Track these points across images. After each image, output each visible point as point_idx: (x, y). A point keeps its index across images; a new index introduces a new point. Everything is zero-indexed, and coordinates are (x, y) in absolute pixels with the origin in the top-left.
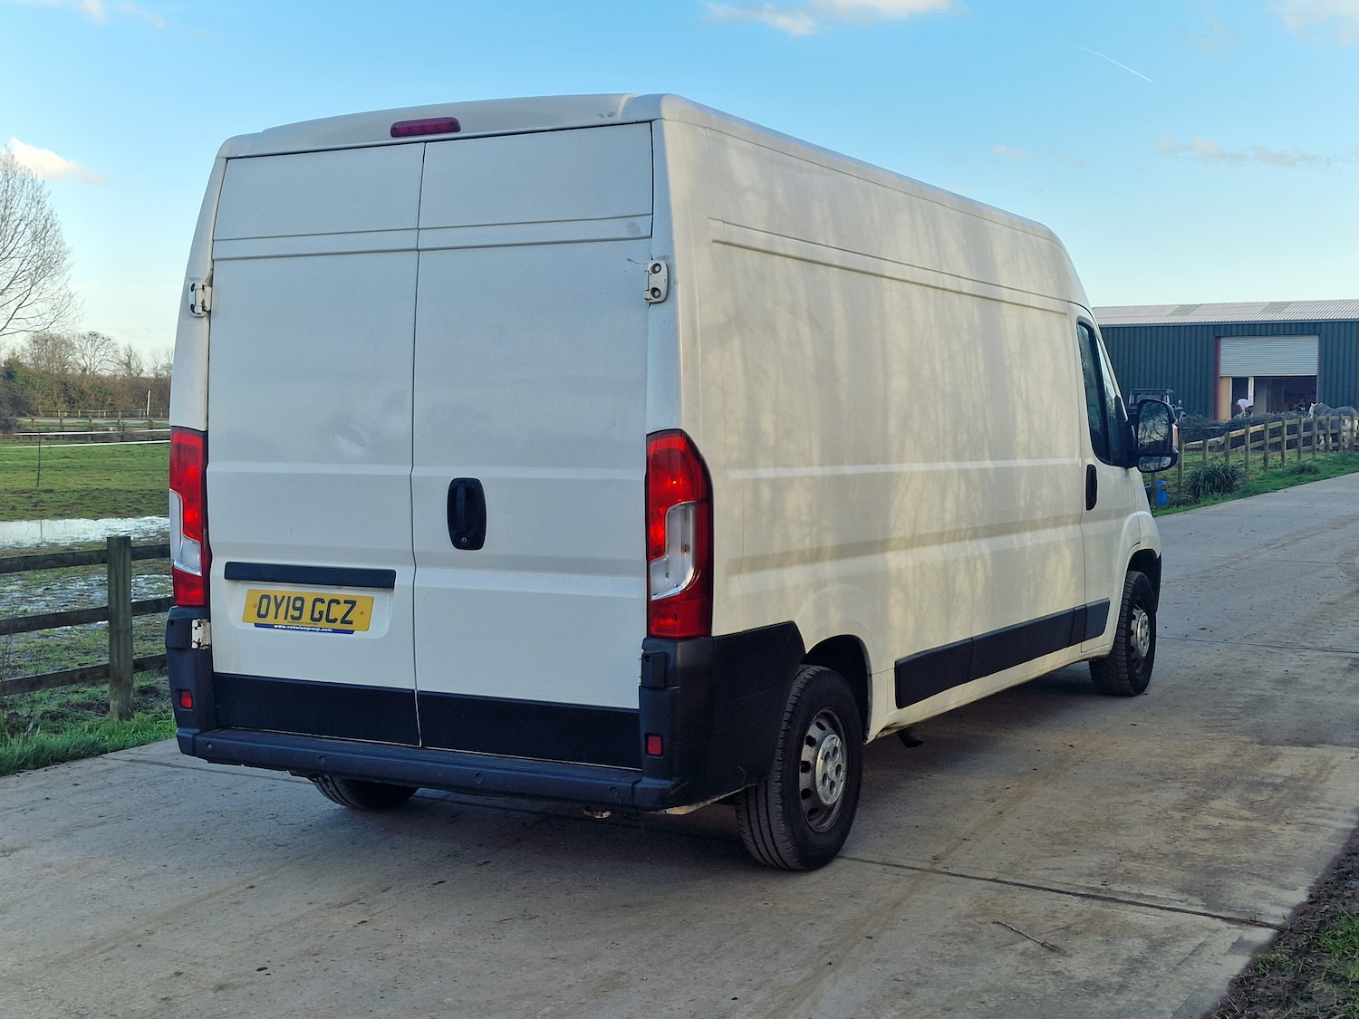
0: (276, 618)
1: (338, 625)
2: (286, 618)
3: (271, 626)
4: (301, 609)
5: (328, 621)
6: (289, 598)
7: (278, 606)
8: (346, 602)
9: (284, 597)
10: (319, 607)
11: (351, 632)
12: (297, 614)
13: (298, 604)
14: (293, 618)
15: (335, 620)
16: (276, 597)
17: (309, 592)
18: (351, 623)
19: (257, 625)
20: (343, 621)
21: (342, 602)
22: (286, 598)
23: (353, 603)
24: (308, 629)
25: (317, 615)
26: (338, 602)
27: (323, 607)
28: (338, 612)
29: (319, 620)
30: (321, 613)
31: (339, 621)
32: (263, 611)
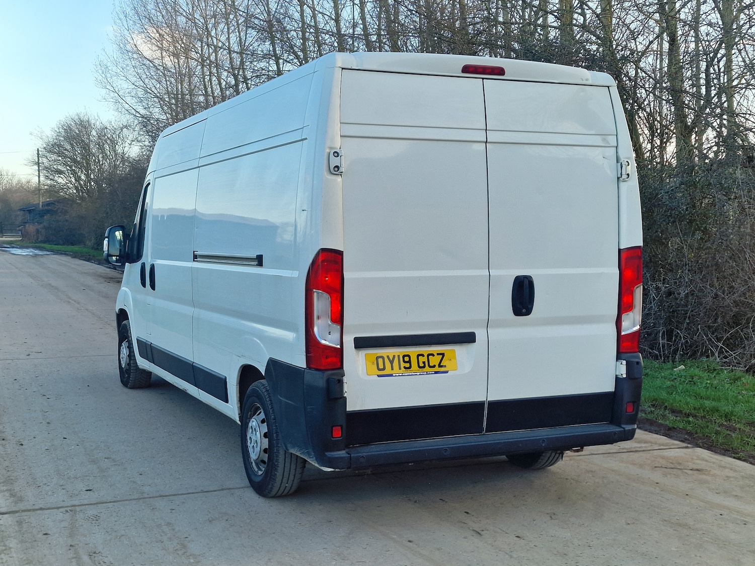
0: (392, 369)
1: (437, 369)
2: (400, 369)
3: (391, 375)
4: (409, 362)
5: (430, 367)
6: (399, 356)
7: (392, 362)
8: (438, 354)
9: (394, 356)
10: (421, 359)
11: (446, 372)
12: (407, 365)
13: (407, 359)
14: (405, 368)
15: (434, 366)
16: (388, 357)
17: (413, 351)
18: (445, 366)
19: (379, 376)
20: (440, 366)
21: (435, 354)
22: (396, 359)
23: (443, 355)
24: (418, 374)
25: (422, 365)
26: (433, 355)
27: (425, 359)
28: (435, 361)
29: (424, 367)
30: (424, 363)
31: (437, 366)
32: (381, 366)
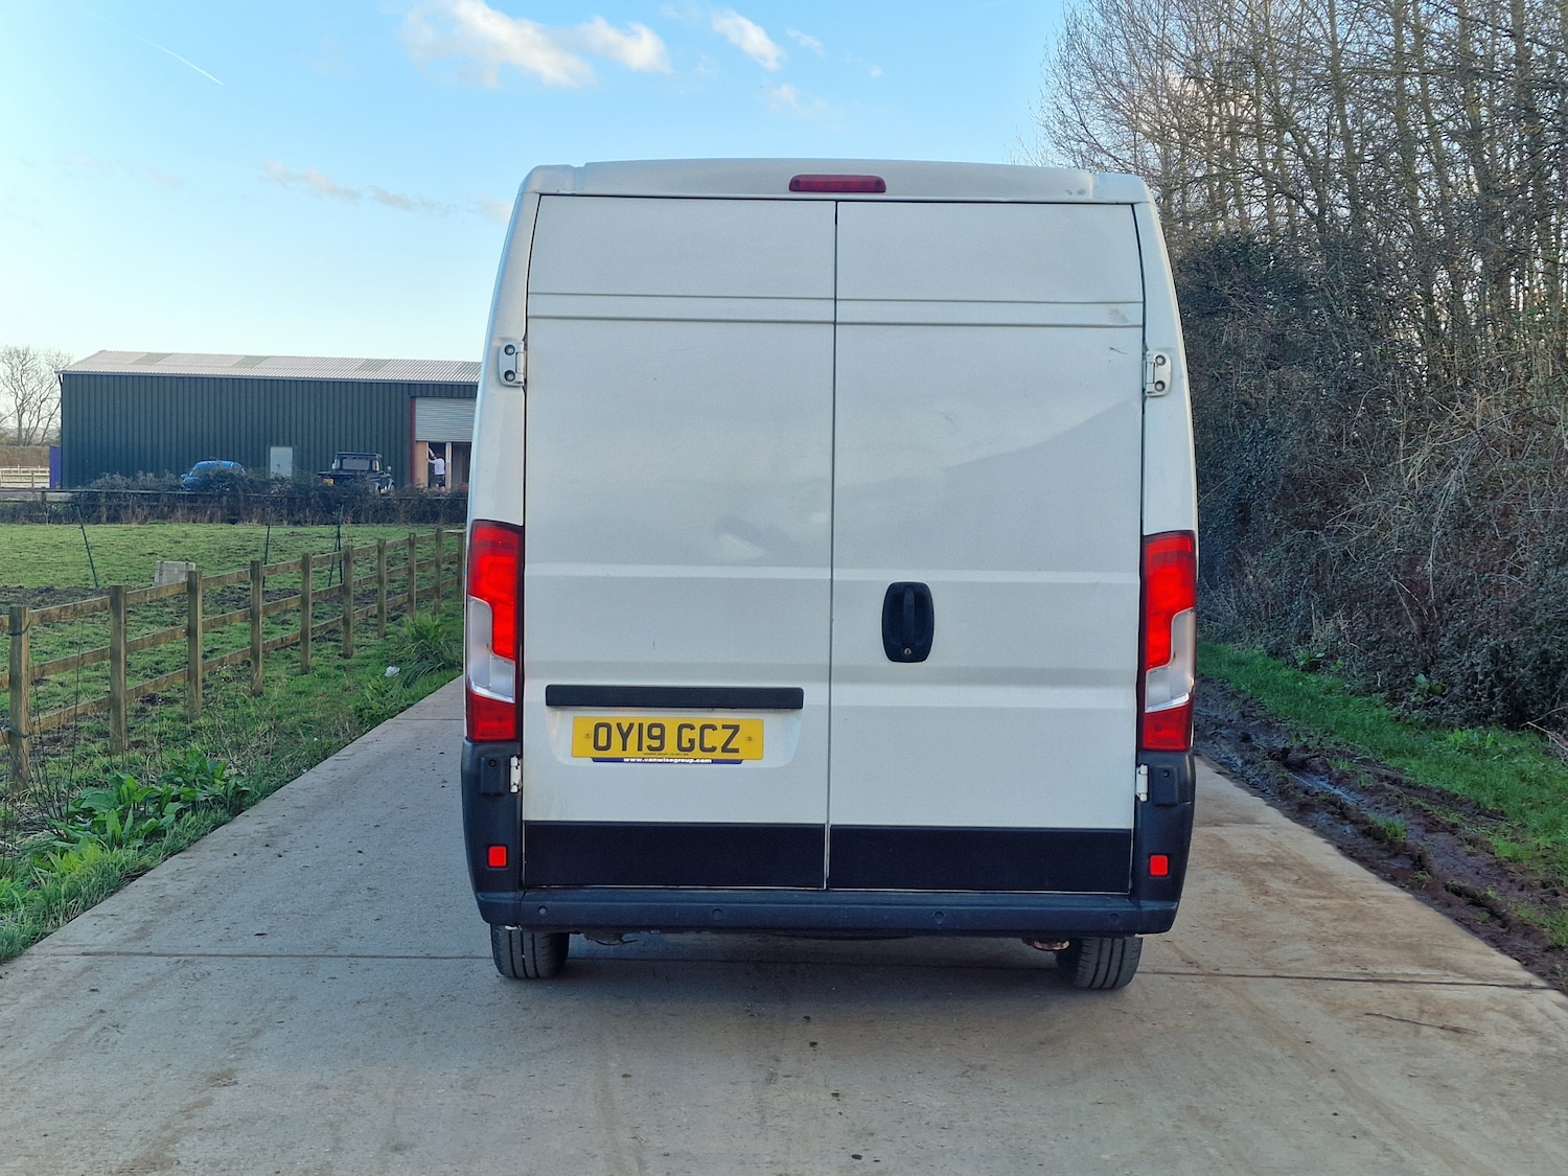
0: (624, 749)
1: (718, 755)
2: (640, 749)
3: (620, 760)
4: (661, 738)
5: (703, 749)
6: (641, 726)
7: (625, 736)
8: (724, 727)
9: (631, 726)
10: (687, 734)
11: (739, 762)
12: (656, 743)
13: (656, 732)
14: (650, 748)
15: (713, 749)
16: (619, 725)
17: (671, 718)
18: (736, 751)
19: (596, 760)
20: (725, 749)
21: (719, 727)
22: (636, 728)
23: (736, 729)
24: (676, 761)
25: (686, 744)
26: (714, 728)
27: (695, 735)
28: (715, 739)
29: (691, 749)
30: (691, 741)
31: (719, 749)
32: (602, 742)
